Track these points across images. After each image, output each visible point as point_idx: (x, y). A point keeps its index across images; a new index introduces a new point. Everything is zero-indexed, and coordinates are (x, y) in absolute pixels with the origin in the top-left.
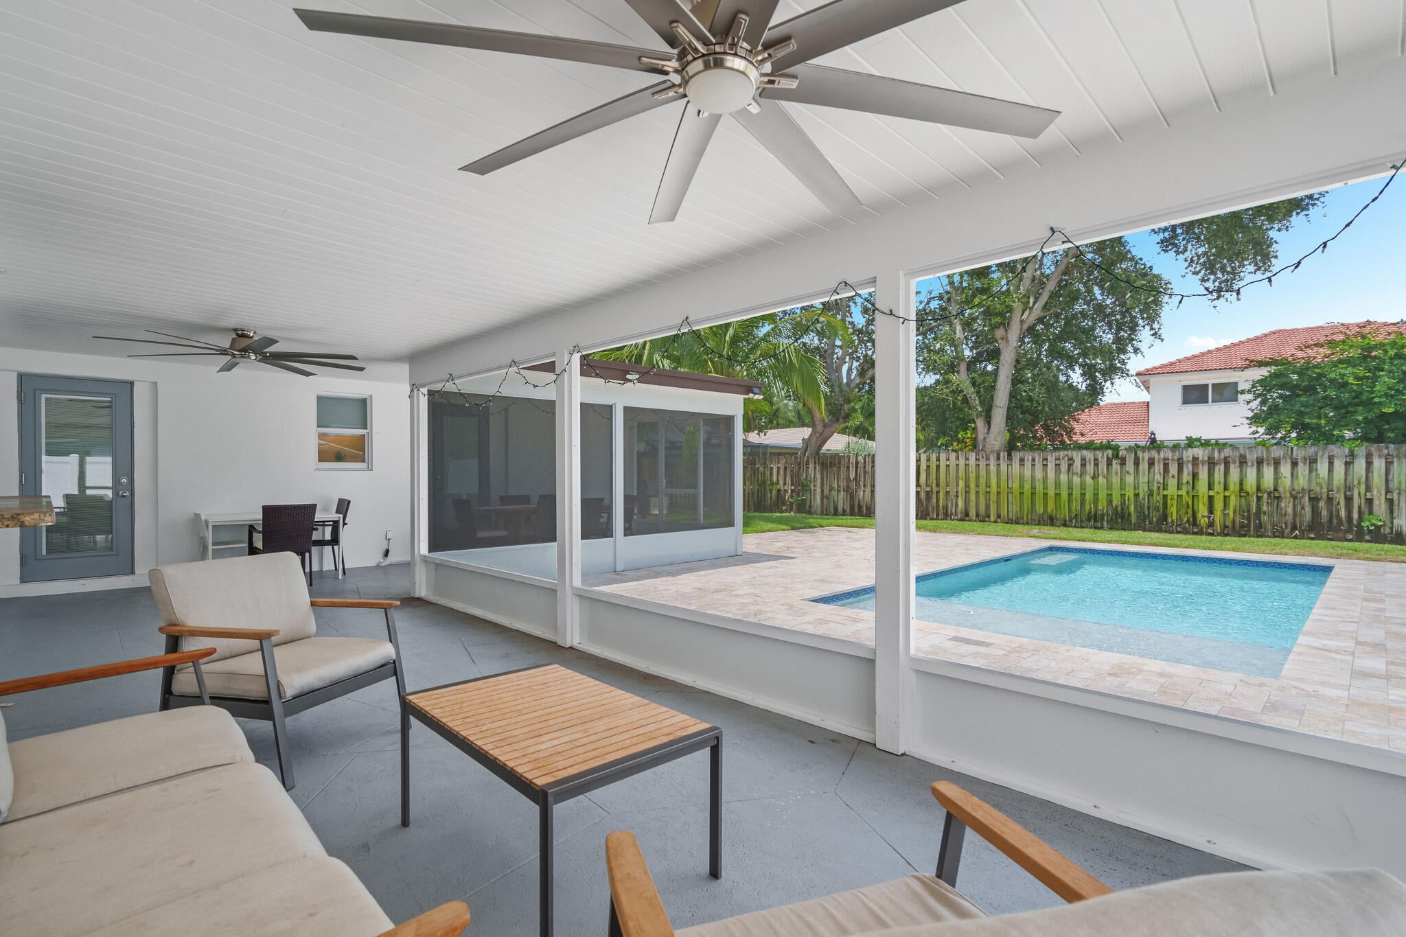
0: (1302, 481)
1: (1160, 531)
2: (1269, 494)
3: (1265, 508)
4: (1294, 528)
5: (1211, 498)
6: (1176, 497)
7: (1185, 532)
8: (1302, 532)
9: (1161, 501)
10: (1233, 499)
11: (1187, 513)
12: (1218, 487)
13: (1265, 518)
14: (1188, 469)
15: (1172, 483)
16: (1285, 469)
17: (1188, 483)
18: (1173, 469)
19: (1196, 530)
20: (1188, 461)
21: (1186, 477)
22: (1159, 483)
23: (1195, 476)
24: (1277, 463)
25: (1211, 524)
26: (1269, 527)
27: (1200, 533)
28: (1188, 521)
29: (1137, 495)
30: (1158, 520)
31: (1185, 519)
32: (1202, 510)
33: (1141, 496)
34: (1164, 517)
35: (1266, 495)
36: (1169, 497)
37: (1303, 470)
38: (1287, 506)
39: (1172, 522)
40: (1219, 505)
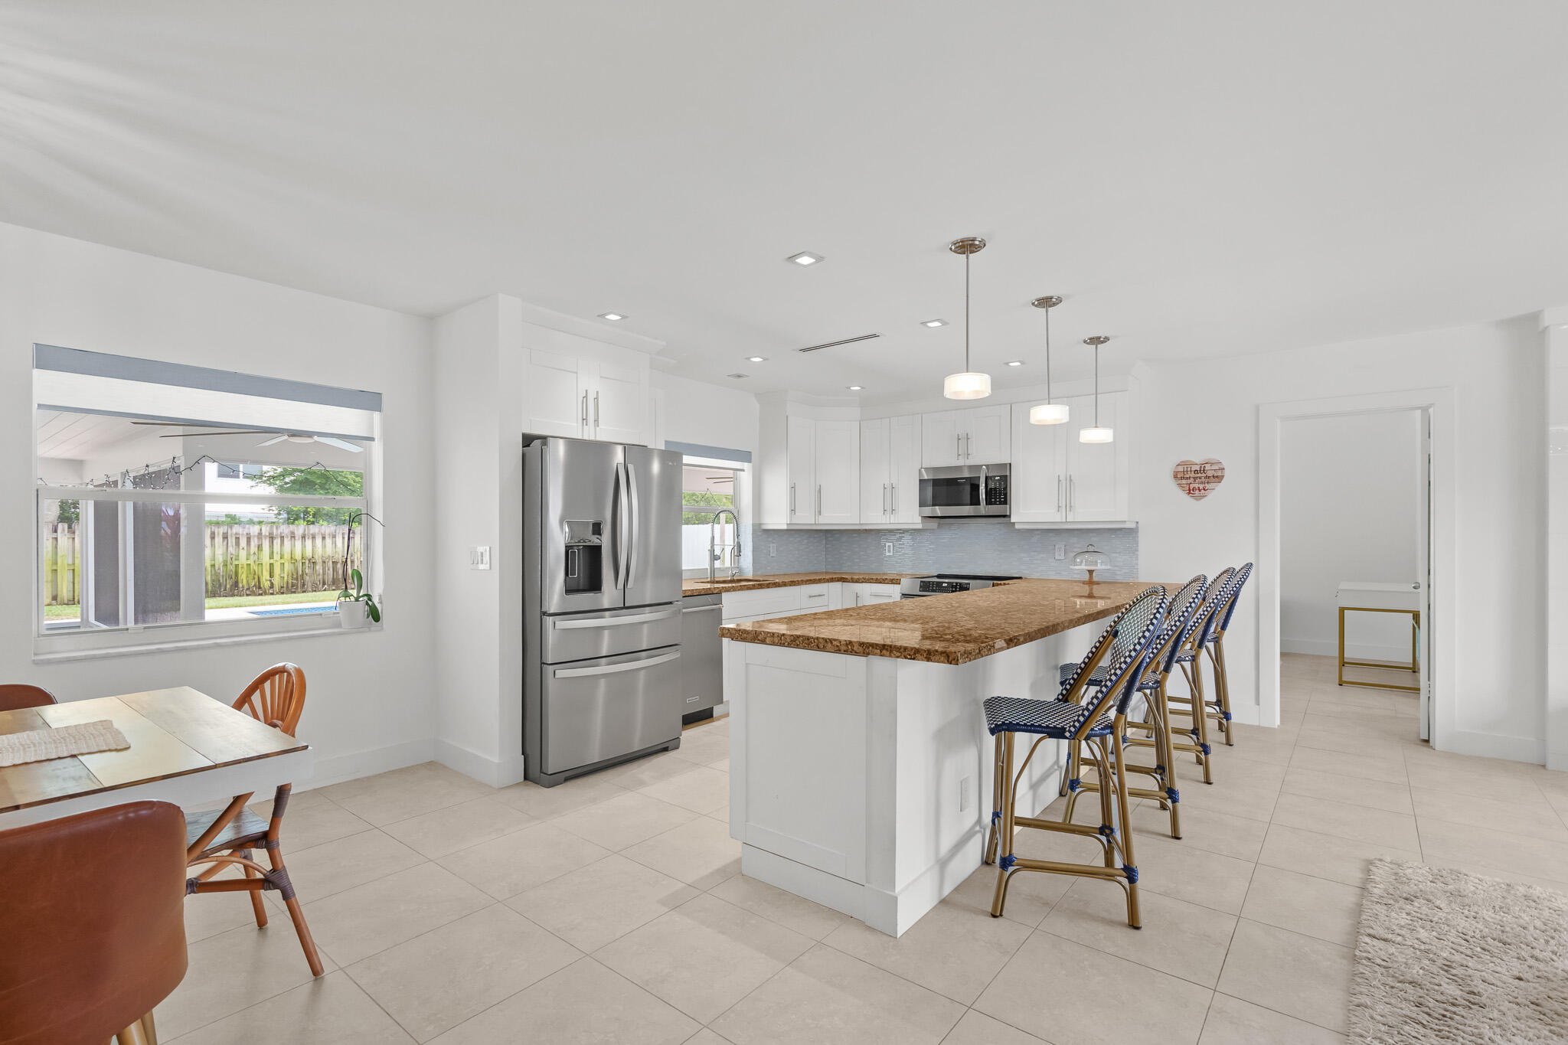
0: (329, 550)
1: (233, 595)
2: (309, 560)
3: (307, 571)
4: (324, 584)
5: (271, 565)
6: (245, 566)
7: (253, 594)
8: (329, 585)
9: (234, 570)
10: (286, 565)
11: (254, 578)
12: (277, 557)
13: (307, 578)
14: (254, 542)
15: (243, 554)
16: (319, 541)
17: (254, 553)
18: (243, 542)
19: (261, 592)
20: (254, 536)
21: (253, 549)
22: (232, 554)
23: (260, 547)
24: (314, 538)
25: (272, 586)
26: (310, 584)
27: (265, 593)
28: (255, 585)
29: (213, 566)
30: (232, 586)
31: (253, 584)
32: (266, 575)
33: (217, 566)
34: (236, 584)
35: (307, 562)
36: (240, 566)
37: (329, 541)
38: (319, 567)
39: (243, 587)
40: (277, 570)
